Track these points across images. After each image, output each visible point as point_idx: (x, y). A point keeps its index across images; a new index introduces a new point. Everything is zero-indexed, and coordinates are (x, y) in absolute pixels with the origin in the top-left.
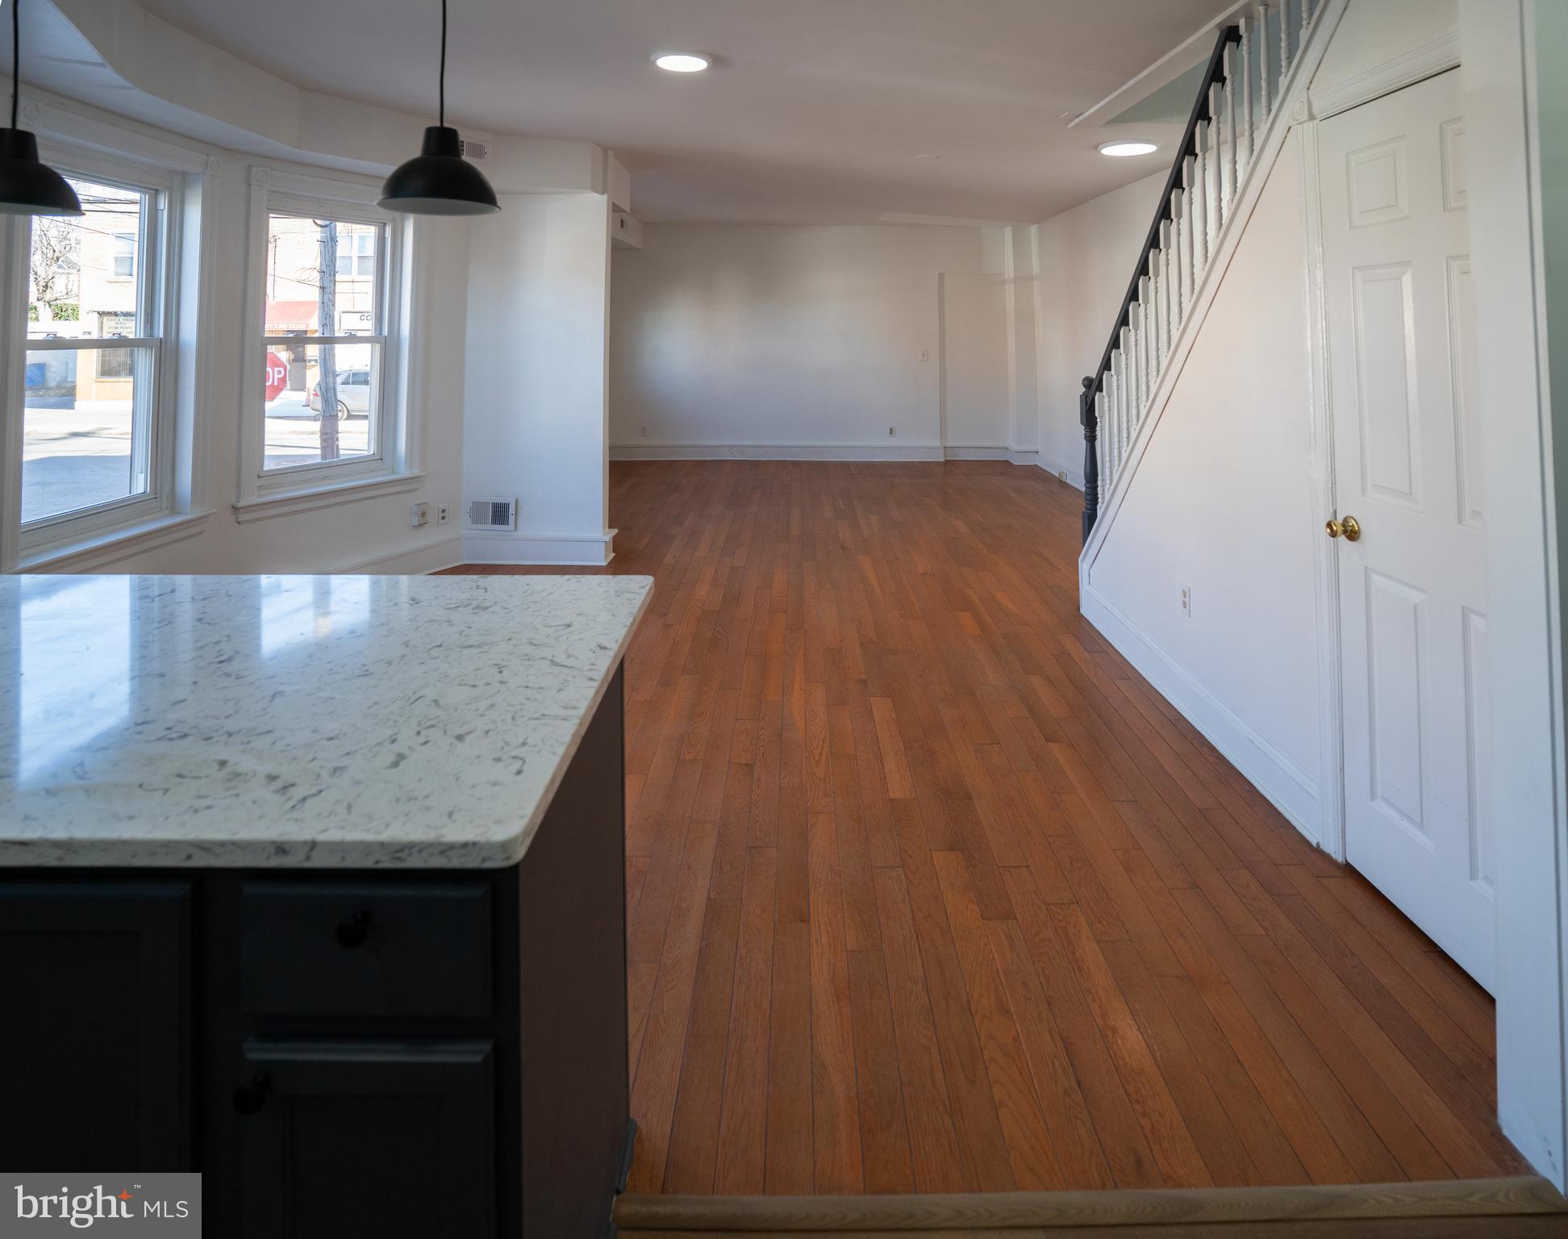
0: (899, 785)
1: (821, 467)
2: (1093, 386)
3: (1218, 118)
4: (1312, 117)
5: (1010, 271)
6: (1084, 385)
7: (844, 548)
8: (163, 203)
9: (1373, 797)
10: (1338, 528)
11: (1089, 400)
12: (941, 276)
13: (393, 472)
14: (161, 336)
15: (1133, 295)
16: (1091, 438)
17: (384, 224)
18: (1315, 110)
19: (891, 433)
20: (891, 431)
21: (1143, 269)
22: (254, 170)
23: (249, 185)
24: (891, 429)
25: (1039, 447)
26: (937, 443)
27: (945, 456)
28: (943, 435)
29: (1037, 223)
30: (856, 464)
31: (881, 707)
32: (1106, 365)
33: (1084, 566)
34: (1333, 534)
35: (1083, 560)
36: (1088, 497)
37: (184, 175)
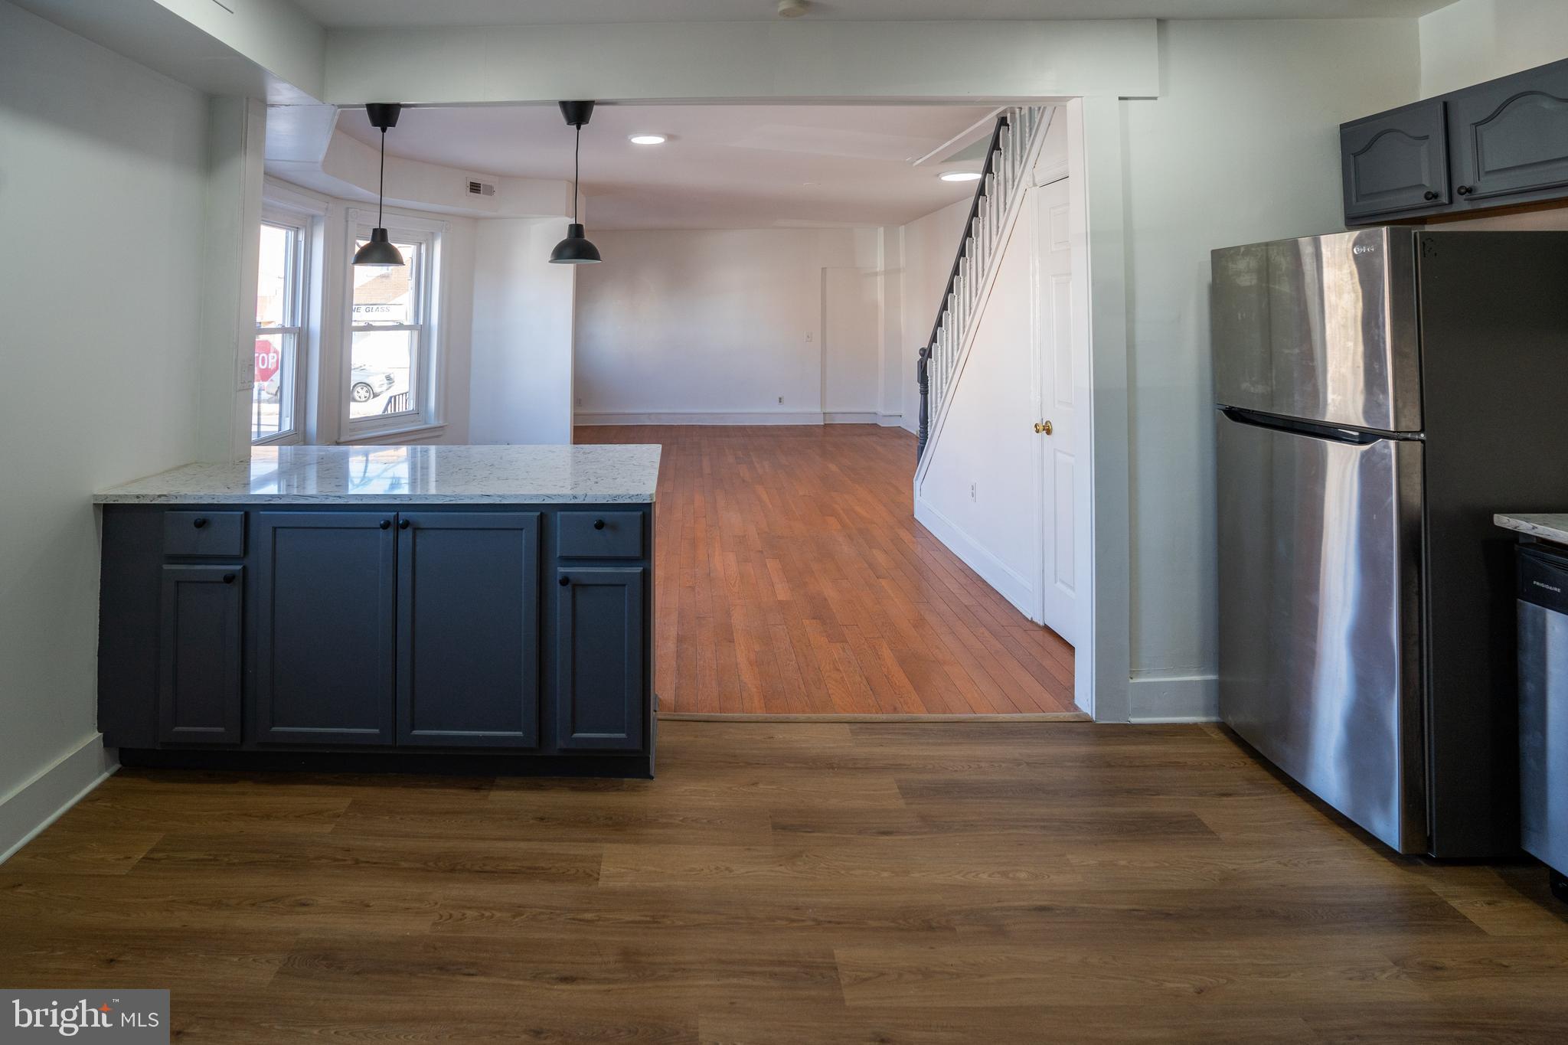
0: (783, 592)
1: (724, 430)
2: (926, 354)
3: (998, 173)
4: (1035, 185)
5: (880, 265)
6: (920, 354)
7: (744, 481)
8: (301, 237)
9: (1056, 582)
10: (1040, 428)
11: (923, 364)
12: (824, 269)
13: (426, 423)
14: (300, 325)
15: (950, 289)
16: (925, 392)
17: (421, 244)
18: (1037, 180)
19: (780, 402)
20: (780, 400)
21: (956, 271)
22: (351, 211)
23: (347, 221)
24: (780, 399)
25: (902, 412)
26: (818, 410)
27: (824, 420)
28: (823, 403)
29: (904, 224)
30: (751, 427)
31: (772, 565)
32: (934, 339)
33: (917, 484)
34: (1037, 431)
35: (916, 480)
36: (922, 435)
37: (313, 217)
